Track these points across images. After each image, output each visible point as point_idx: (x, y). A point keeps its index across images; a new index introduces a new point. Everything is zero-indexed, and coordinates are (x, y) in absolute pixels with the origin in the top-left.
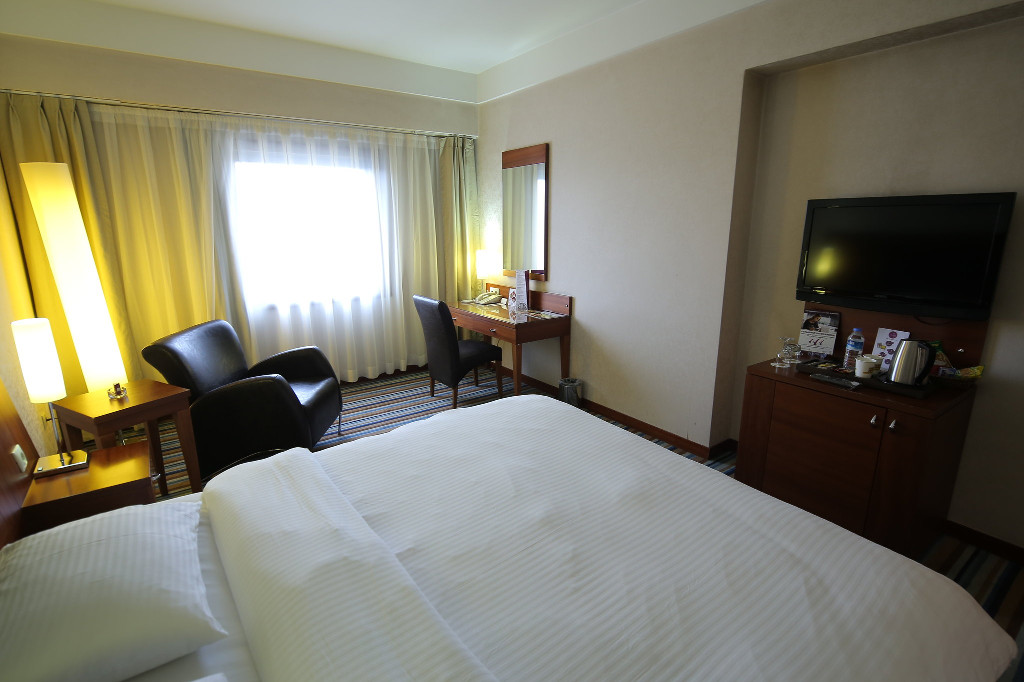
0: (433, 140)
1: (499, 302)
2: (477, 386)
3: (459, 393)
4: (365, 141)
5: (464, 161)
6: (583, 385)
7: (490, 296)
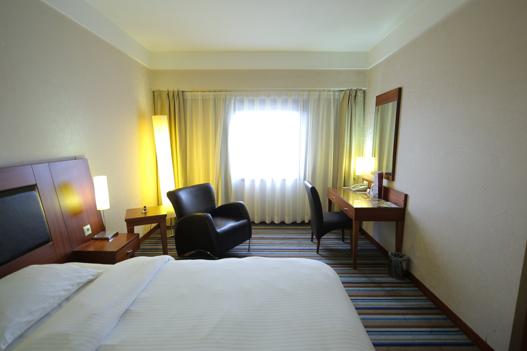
0: (337, 93)
1: (366, 191)
2: (343, 241)
3: (321, 243)
4: (296, 97)
5: (356, 104)
6: (409, 261)
7: (361, 186)
